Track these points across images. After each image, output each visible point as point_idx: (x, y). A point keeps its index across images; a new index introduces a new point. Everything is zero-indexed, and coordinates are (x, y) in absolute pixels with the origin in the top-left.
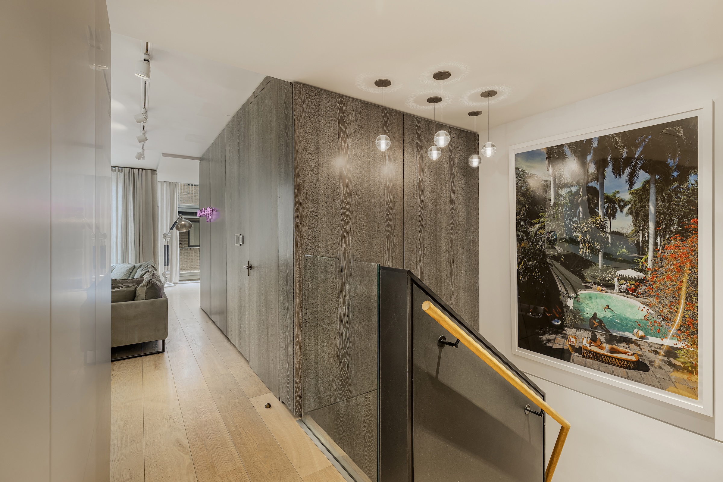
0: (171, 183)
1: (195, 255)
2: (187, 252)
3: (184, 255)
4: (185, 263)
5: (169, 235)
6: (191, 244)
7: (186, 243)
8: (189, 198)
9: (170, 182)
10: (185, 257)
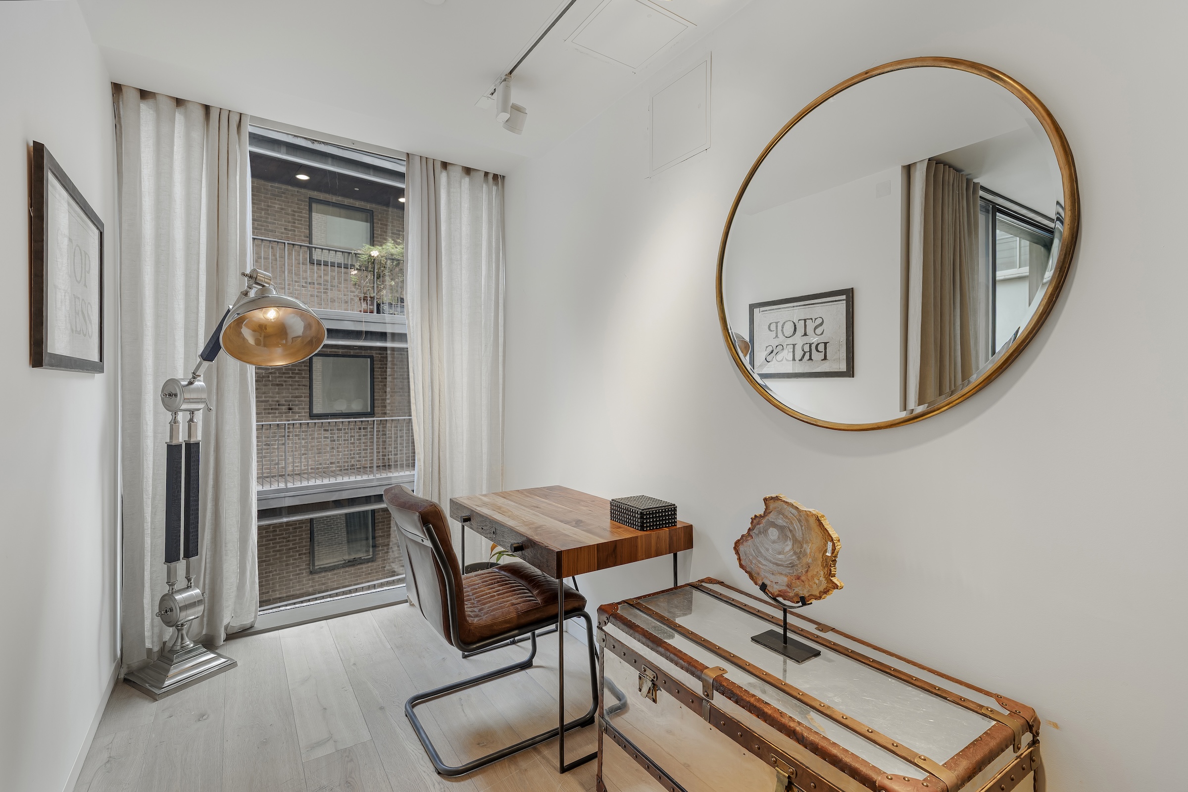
0: (214, 115)
1: (325, 438)
2: (307, 431)
3: (299, 439)
4: (301, 458)
5: (199, 390)
6: (315, 411)
7: (304, 409)
8: (312, 296)
9: (207, 108)
10: (301, 443)
